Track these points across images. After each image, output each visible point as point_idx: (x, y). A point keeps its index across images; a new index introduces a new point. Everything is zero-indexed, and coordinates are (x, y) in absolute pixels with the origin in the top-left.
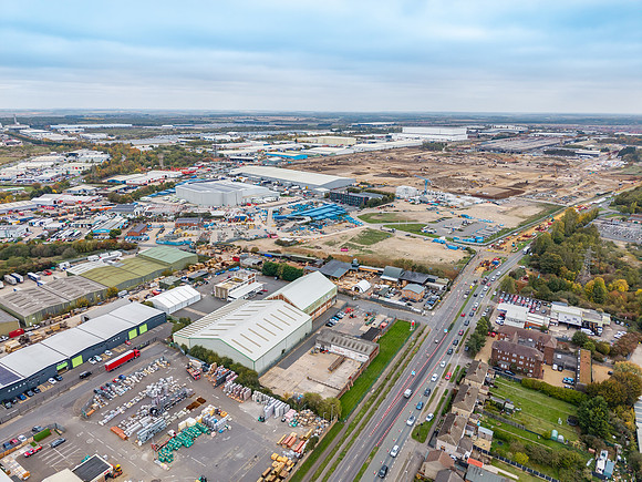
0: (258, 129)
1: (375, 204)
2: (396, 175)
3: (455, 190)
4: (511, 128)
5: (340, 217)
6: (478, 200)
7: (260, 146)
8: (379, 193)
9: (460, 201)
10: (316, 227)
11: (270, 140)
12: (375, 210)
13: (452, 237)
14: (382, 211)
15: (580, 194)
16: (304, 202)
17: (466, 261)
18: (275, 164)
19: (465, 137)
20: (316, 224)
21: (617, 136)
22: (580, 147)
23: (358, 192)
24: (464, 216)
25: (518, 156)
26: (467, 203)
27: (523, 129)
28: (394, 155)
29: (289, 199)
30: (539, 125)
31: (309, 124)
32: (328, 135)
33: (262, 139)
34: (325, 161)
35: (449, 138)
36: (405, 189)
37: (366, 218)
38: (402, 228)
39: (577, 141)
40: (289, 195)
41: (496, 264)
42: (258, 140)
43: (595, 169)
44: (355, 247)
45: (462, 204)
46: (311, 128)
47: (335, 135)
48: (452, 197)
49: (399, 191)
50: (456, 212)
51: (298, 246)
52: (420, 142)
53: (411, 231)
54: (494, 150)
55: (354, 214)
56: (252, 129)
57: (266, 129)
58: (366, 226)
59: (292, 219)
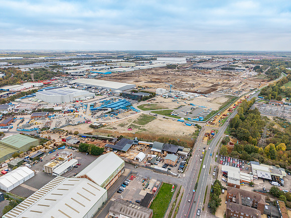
0: (88, 59)
1: (146, 99)
2: (155, 82)
3: (184, 89)
4: (205, 57)
5: (128, 107)
6: (196, 95)
7: (88, 67)
8: (148, 92)
9: (188, 95)
10: (114, 114)
11: (93, 64)
12: (146, 102)
14: (150, 103)
15: (243, 90)
16: (108, 99)
17: (197, 134)
18: (95, 77)
19: (185, 62)
21: (250, 61)
22: (236, 66)
23: (137, 92)
24: (191, 104)
25: (210, 70)
26: (191, 97)
27: (210, 58)
28: (153, 71)
29: (100, 97)
30: (216, 56)
31: (113, 56)
32: (122, 61)
33: (89, 64)
34: (120, 75)
35: (178, 62)
36: (160, 90)
37: (141, 107)
38: (161, 113)
39: (234, 63)
40: (100, 95)
41: (213, 135)
42: (87, 64)
43: (246, 77)
44: (136, 127)
45: (189, 97)
46: (114, 58)
47: (125, 62)
48: (184, 93)
50: (187, 102)
52: (165, 65)
53: (165, 115)
54: (199, 68)
55: (135, 105)
56: (85, 59)
57: (92, 59)
58: (142, 112)
59: (101, 110)
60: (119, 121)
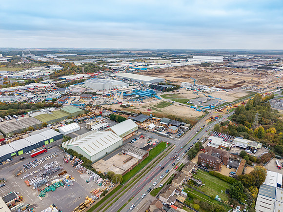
0: (130, 57)
1: (170, 90)
3: (209, 84)
5: (152, 95)
6: (218, 89)
7: (128, 64)
8: (173, 85)
10: (140, 99)
11: (133, 62)
12: (169, 93)
13: (200, 105)
14: (172, 93)
16: (138, 89)
17: (203, 117)
18: (132, 72)
20: (140, 98)
23: (164, 84)
26: (213, 91)
29: (133, 87)
31: (153, 54)
32: (159, 59)
33: (130, 61)
34: (154, 71)
36: (185, 84)
37: (164, 96)
38: (178, 101)
40: (133, 85)
41: (216, 118)
44: (154, 109)
46: (153, 56)
47: (163, 59)
48: (206, 88)
49: (183, 84)
50: (206, 94)
51: (129, 108)
53: (182, 102)
55: (159, 95)
56: (127, 57)
57: (133, 57)
58: (163, 99)
59: (131, 96)
60: (143, 104)
